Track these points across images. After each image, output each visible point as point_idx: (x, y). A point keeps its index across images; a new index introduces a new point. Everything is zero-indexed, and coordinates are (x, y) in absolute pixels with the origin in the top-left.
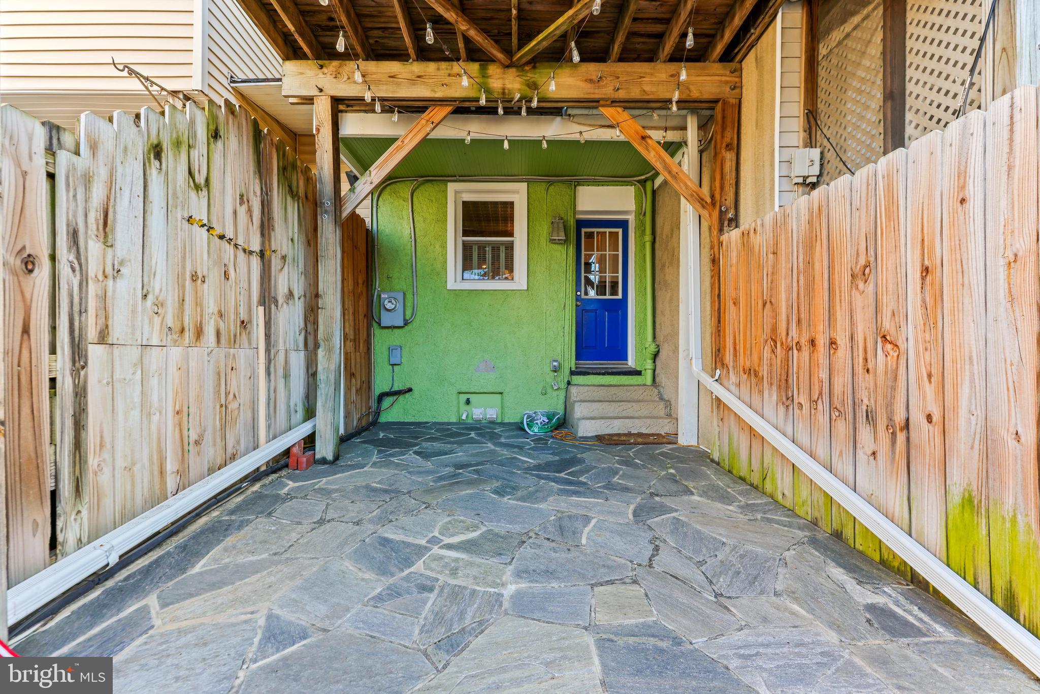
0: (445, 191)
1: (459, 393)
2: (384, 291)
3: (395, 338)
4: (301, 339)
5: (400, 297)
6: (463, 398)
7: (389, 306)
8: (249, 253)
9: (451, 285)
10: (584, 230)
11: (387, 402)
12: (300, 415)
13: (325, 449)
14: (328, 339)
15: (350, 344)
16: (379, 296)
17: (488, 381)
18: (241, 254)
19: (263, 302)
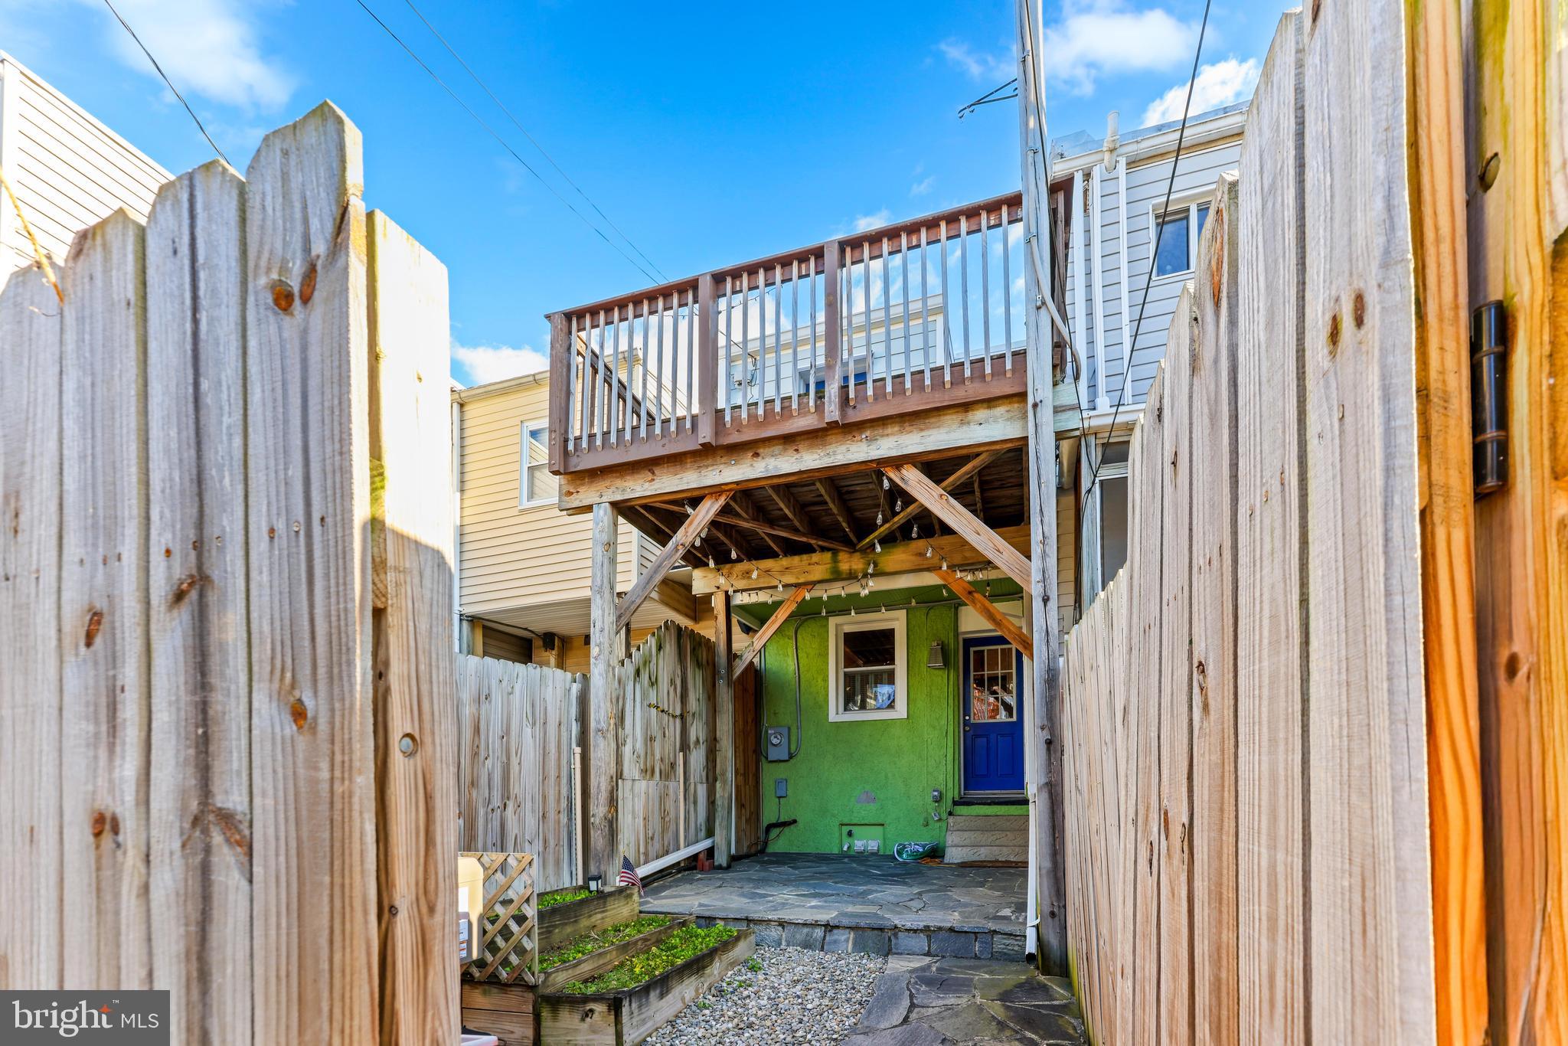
0: (826, 626)
1: (842, 825)
2: (771, 727)
3: (781, 771)
4: (704, 774)
5: (785, 732)
6: (845, 829)
7: (775, 741)
8: (674, 717)
9: (832, 717)
10: (972, 649)
11: (774, 832)
12: (703, 834)
13: (721, 859)
14: (723, 774)
15: (741, 778)
16: (767, 732)
17: (867, 812)
18: (671, 719)
19: (682, 749)
